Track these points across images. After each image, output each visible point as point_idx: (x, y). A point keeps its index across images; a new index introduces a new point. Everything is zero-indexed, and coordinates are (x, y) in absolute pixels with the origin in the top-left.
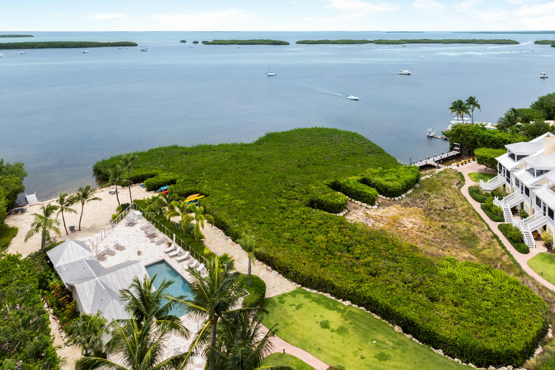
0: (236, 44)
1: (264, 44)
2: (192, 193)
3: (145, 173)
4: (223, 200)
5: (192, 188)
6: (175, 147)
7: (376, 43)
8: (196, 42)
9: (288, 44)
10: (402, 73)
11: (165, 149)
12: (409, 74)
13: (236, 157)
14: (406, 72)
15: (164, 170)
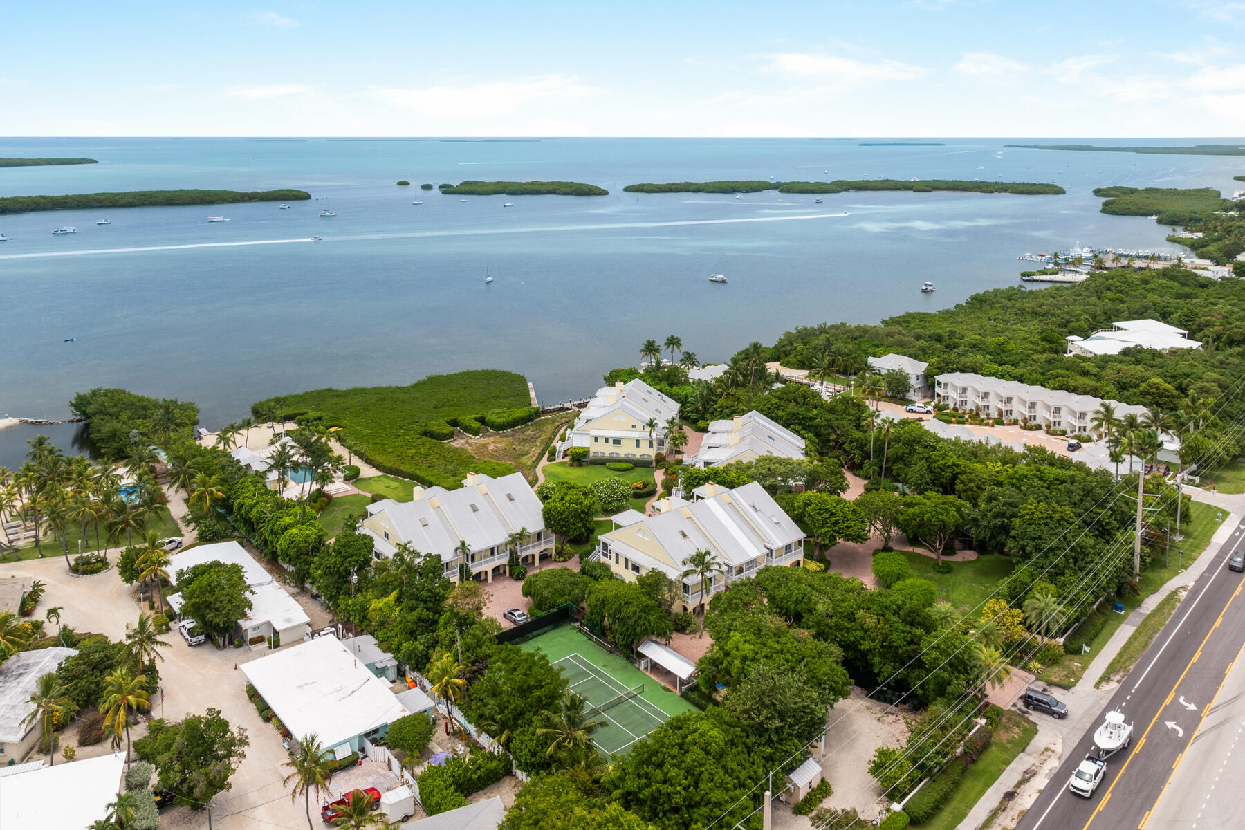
0: (503, 192)
1: (558, 194)
2: (334, 426)
3: (296, 412)
4: (356, 430)
5: (334, 423)
6: (330, 390)
7: (782, 191)
8: (427, 187)
9: (605, 193)
10: (714, 278)
11: (319, 392)
12: (724, 282)
13: (382, 399)
14: (721, 277)
15: (313, 410)
